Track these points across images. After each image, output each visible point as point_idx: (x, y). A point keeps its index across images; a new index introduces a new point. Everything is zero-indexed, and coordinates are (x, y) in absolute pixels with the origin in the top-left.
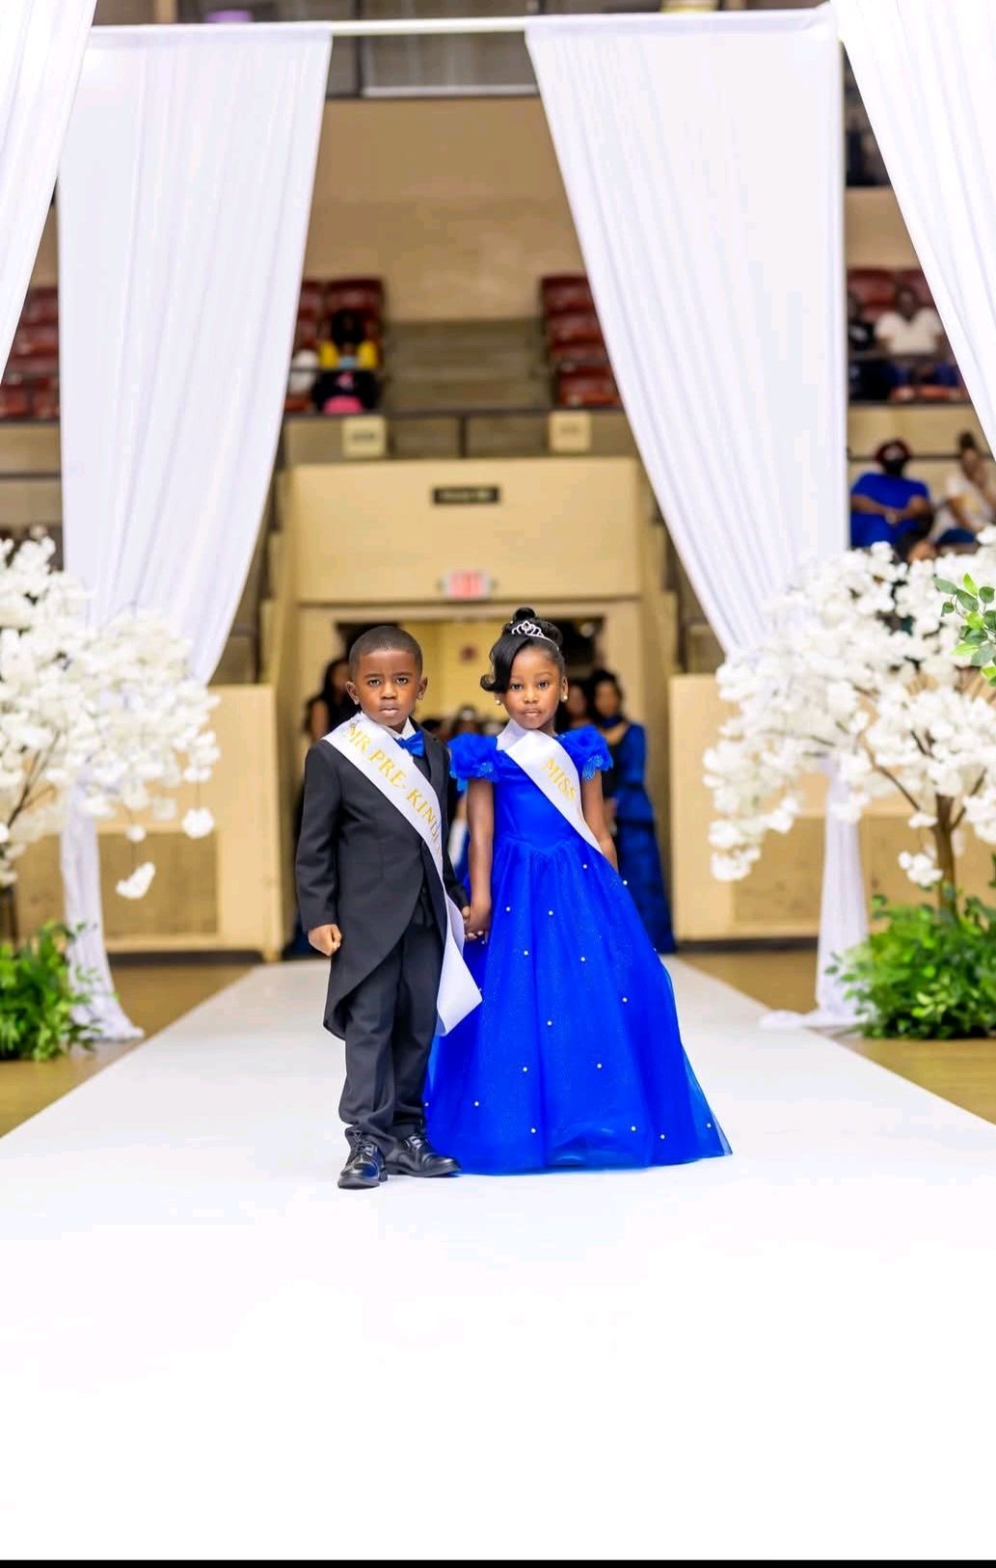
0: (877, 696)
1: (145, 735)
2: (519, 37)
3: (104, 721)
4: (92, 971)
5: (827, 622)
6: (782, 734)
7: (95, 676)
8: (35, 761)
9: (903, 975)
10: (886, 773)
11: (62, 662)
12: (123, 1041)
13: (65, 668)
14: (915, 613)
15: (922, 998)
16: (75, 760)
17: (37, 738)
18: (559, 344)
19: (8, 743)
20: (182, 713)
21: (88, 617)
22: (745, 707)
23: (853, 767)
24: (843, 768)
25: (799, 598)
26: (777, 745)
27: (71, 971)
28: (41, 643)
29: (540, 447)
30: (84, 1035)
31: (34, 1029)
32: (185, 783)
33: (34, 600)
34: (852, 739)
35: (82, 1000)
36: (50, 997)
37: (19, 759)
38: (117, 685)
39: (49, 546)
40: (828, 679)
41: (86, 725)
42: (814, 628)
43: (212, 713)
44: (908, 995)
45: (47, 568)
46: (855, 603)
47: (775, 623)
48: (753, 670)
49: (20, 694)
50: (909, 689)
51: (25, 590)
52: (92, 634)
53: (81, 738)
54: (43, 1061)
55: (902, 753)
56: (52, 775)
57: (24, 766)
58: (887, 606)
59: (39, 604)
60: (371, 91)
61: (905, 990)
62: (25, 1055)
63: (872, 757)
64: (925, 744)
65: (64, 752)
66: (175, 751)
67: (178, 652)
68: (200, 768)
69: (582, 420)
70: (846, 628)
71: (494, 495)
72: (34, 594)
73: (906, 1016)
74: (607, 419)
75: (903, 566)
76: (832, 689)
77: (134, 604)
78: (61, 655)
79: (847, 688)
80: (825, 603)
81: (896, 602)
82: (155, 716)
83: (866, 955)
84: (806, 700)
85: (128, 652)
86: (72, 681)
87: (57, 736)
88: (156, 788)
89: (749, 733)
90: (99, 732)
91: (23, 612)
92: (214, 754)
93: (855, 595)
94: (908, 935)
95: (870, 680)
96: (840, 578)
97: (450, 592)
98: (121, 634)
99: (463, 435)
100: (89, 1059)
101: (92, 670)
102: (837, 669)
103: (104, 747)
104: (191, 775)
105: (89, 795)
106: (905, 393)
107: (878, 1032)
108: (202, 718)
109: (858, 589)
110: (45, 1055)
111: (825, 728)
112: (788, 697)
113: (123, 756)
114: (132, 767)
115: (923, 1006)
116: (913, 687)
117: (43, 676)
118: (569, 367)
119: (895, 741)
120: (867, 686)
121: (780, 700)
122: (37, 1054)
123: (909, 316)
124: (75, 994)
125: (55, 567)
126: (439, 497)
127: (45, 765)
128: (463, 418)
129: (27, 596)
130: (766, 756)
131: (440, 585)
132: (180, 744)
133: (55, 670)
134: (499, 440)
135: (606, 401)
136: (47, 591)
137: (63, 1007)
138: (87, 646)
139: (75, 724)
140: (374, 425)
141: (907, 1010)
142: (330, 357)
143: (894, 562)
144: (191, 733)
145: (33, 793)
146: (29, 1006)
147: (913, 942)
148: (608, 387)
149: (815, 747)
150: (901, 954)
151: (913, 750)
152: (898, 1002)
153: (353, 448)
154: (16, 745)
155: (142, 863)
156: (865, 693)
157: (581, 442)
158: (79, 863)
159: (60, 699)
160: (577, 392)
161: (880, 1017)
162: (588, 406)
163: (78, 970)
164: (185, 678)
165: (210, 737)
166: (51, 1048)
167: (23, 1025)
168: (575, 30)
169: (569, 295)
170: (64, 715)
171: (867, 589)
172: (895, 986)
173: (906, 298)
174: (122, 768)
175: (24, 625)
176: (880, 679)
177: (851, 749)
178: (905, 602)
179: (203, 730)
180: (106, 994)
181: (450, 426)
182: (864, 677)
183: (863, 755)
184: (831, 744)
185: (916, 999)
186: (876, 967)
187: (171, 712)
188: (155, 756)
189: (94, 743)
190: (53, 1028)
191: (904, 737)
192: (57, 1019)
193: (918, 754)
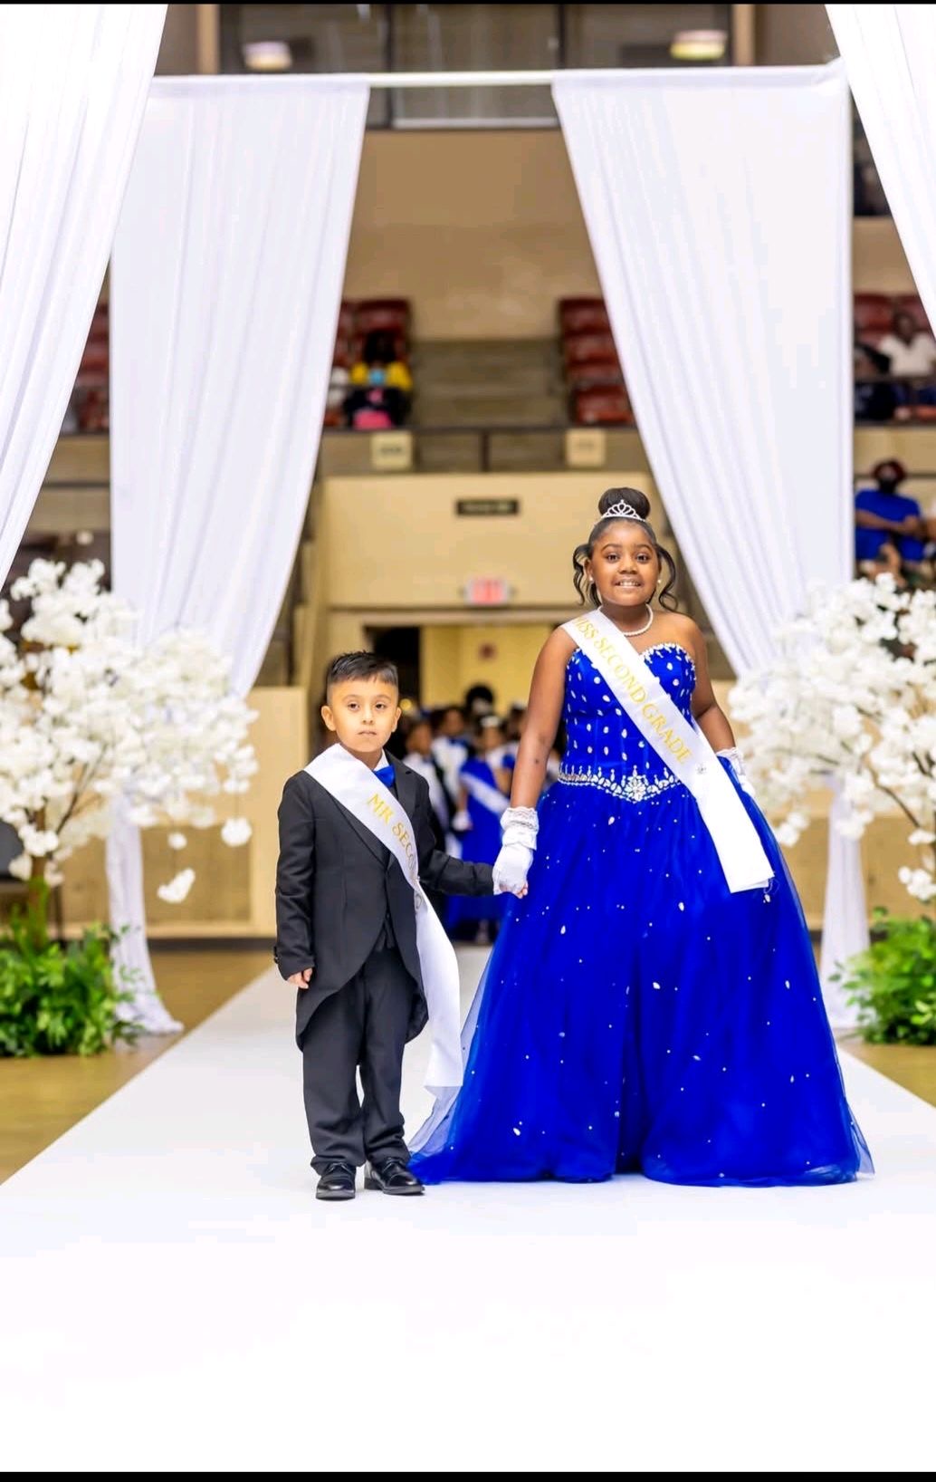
0: (880, 719)
1: (187, 749)
2: (546, 89)
3: (149, 736)
4: (135, 971)
5: (833, 649)
6: (790, 752)
7: (141, 693)
8: (83, 773)
9: (903, 984)
10: (888, 791)
11: (110, 678)
12: (163, 1035)
13: (112, 684)
14: (917, 641)
15: (921, 1006)
16: (122, 773)
17: (85, 752)
18: (575, 364)
19: (58, 755)
20: (223, 728)
21: (134, 638)
22: (755, 727)
23: (857, 786)
24: (848, 789)
25: (805, 625)
26: (785, 763)
27: (116, 971)
28: (90, 662)
29: (557, 462)
30: (126, 1030)
31: (80, 1026)
32: (223, 794)
33: (84, 620)
34: (856, 761)
35: (126, 997)
36: (95, 995)
37: (68, 771)
38: (162, 701)
39: (98, 568)
40: (833, 702)
41: (132, 739)
42: (820, 654)
43: (251, 727)
44: (907, 1002)
45: (96, 589)
46: (860, 630)
47: (784, 650)
48: (763, 692)
49: (70, 709)
50: (910, 712)
51: (76, 610)
52: (139, 653)
53: (127, 752)
54: (88, 1056)
55: (903, 774)
56: (99, 786)
57: (72, 777)
58: (891, 634)
59: (89, 625)
60: (401, 122)
61: (905, 997)
62: (71, 1050)
63: (875, 776)
64: (925, 765)
65: (111, 765)
66: (215, 763)
67: (219, 670)
68: (239, 780)
69: (597, 437)
70: (851, 655)
71: (513, 507)
72: (84, 614)
73: (905, 1022)
74: (620, 436)
75: (906, 596)
76: (837, 712)
77: (177, 624)
78: (108, 671)
79: (853, 711)
80: (832, 630)
81: (899, 630)
82: (196, 731)
83: (867, 964)
84: (813, 721)
85: (171, 670)
86: (121, 697)
87: (105, 748)
88: (196, 797)
89: (759, 751)
90: (144, 746)
91: (74, 630)
92: (252, 768)
93: (860, 622)
94: (908, 946)
95: (874, 704)
96: (846, 607)
97: (473, 598)
98: (165, 653)
99: (485, 449)
100: (131, 1054)
101: (138, 686)
102: (842, 694)
103: (149, 760)
104: (231, 786)
105: (135, 805)
106: (902, 413)
107: (878, 1037)
108: (241, 733)
109: (862, 617)
110: (89, 1050)
111: (831, 748)
112: (796, 718)
113: (166, 768)
114: (175, 778)
115: (922, 1014)
116: (914, 711)
117: (92, 693)
118: (585, 385)
119: (898, 763)
120: (871, 710)
121: (787, 721)
122: (83, 1049)
123: (907, 340)
124: (118, 992)
125: (104, 588)
126: (462, 508)
127: (93, 775)
128: (485, 434)
129: (78, 616)
130: (774, 774)
131: (462, 592)
132: (221, 757)
133: (103, 689)
134: (519, 453)
135: (621, 420)
136: (97, 611)
137: (107, 1005)
138: (134, 663)
139: (121, 739)
140: (402, 439)
141: (907, 1016)
142: (361, 374)
143: (898, 592)
144: (232, 745)
145: (81, 801)
146: (75, 1004)
147: (912, 953)
148: (621, 403)
149: (819, 765)
150: (902, 964)
151: (915, 771)
152: (897, 1009)
153: (381, 461)
154: (65, 758)
155: (183, 868)
156: (869, 715)
157: (596, 457)
158: (123, 865)
159: (107, 714)
160: (594, 408)
161: (880, 1022)
162: (604, 423)
163: (122, 970)
164: (226, 694)
165: (248, 751)
166: (96, 1044)
167: (70, 1022)
168: (598, 83)
169: (584, 317)
170: (112, 730)
171: (871, 617)
172: (895, 994)
173: (905, 323)
174: (167, 779)
175: (75, 643)
176: (882, 703)
177: (855, 768)
178: (907, 629)
179: (242, 744)
180: (148, 992)
181: (474, 440)
182: (867, 700)
183: (867, 774)
184: (836, 763)
185: (915, 1007)
186: (876, 975)
187: (212, 726)
188: (197, 770)
189: (139, 757)
190: (97, 1024)
191: (906, 759)
192: (101, 1016)
193: (919, 775)
